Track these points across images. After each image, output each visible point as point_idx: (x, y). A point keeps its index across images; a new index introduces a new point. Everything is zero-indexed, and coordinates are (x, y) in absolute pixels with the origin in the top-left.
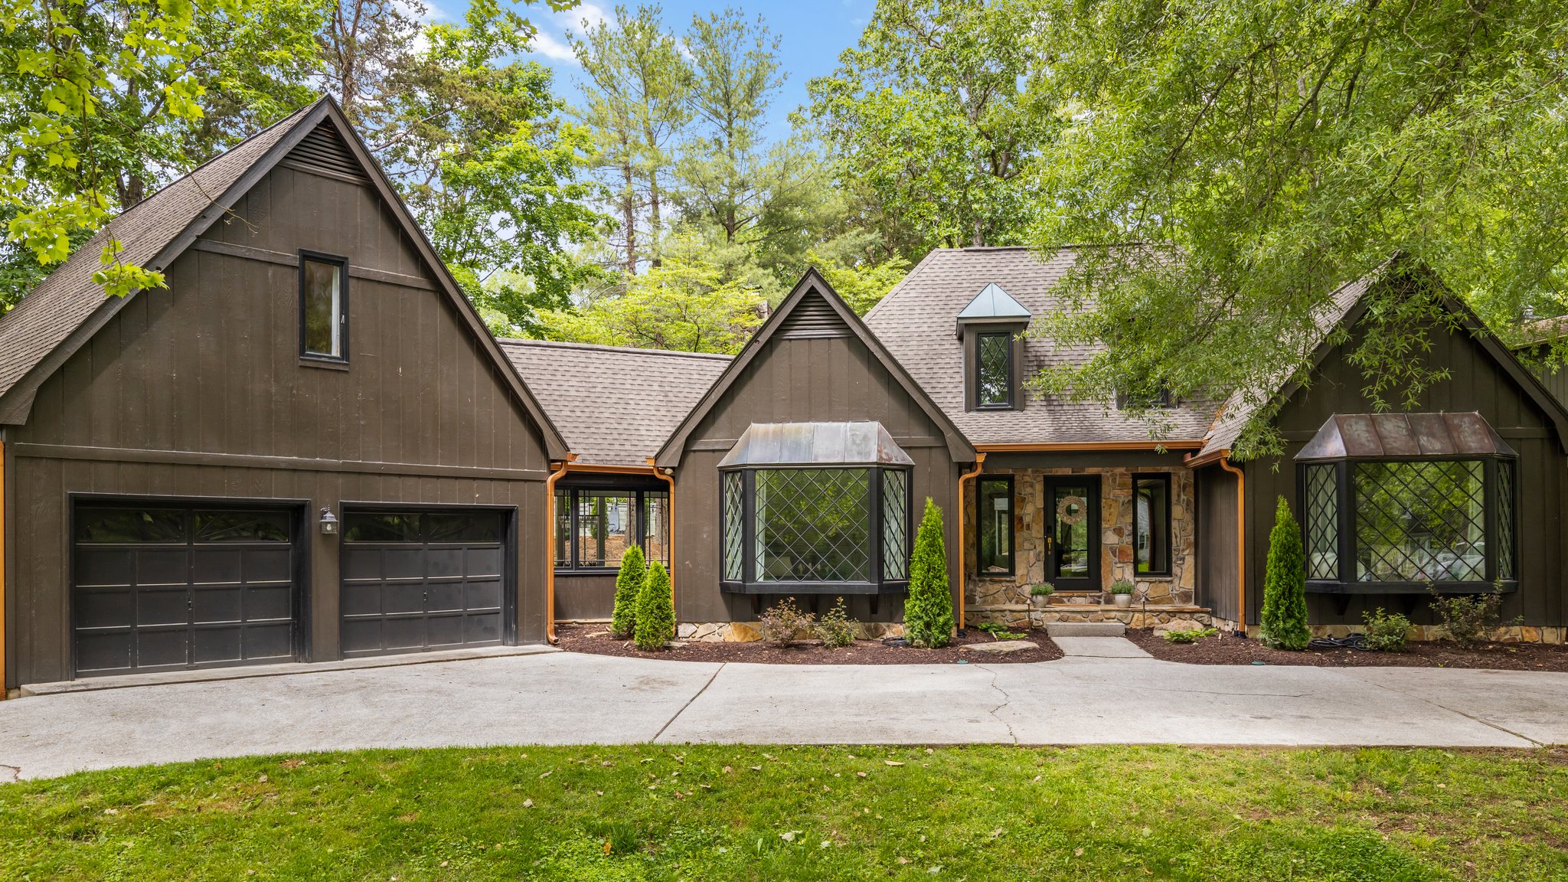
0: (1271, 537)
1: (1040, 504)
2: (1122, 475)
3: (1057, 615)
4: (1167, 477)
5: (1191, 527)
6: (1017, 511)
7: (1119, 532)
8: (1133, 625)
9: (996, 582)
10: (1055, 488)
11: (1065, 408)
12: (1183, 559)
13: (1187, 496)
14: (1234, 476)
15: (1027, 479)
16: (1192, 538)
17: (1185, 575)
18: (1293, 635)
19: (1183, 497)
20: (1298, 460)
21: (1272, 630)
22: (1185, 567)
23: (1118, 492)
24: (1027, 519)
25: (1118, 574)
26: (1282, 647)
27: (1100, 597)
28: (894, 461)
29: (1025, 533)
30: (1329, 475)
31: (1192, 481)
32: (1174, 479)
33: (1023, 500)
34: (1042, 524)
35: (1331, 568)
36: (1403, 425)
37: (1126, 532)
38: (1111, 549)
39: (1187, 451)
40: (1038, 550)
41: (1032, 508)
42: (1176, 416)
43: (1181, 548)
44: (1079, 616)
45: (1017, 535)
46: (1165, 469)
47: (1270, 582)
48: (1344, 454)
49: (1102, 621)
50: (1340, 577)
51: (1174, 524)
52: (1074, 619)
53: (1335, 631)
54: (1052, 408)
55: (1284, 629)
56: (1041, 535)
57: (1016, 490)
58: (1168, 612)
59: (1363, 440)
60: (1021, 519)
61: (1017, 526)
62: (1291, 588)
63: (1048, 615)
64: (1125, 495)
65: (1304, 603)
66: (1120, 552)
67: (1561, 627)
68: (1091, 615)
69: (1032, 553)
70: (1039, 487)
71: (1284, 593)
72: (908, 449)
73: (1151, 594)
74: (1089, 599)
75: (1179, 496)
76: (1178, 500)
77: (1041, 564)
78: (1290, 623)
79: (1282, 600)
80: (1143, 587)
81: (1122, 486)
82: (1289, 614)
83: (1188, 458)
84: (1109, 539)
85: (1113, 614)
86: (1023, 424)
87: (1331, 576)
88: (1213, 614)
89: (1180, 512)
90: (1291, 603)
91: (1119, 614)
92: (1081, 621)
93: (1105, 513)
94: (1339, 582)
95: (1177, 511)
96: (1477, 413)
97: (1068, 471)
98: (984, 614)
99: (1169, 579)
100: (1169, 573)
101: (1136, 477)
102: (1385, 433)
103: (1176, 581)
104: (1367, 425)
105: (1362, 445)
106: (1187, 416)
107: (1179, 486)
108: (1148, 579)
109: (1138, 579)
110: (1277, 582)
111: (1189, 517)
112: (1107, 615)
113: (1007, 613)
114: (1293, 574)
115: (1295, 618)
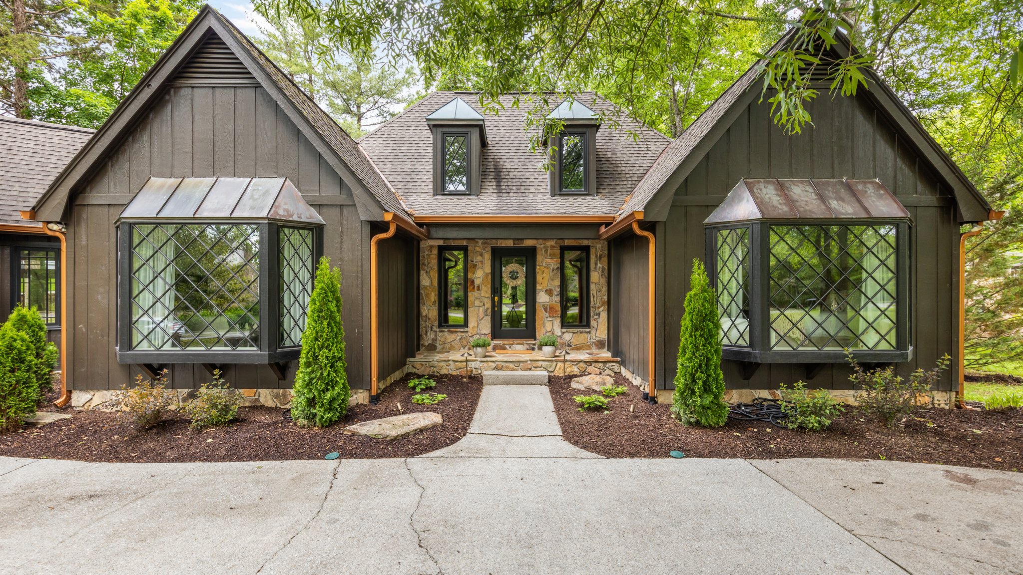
0: (686, 303)
1: (488, 269)
2: (552, 247)
3: (493, 365)
4: (587, 249)
5: (605, 289)
6: (470, 275)
7: (549, 292)
8: (556, 373)
9: (452, 332)
10: (499, 256)
11: (511, 194)
12: (599, 314)
13: (602, 265)
14: (646, 240)
15: (478, 249)
16: (606, 298)
17: (600, 328)
18: (709, 412)
19: (599, 265)
20: (708, 224)
21: (688, 406)
22: (600, 320)
23: (549, 260)
24: (477, 282)
25: (548, 327)
26: (698, 424)
27: (534, 345)
28: (295, 218)
29: (476, 293)
30: (742, 239)
31: (606, 252)
32: (592, 251)
33: (475, 266)
34: (489, 286)
35: (741, 335)
36: (811, 190)
37: (555, 293)
38: (543, 306)
39: (600, 224)
40: (486, 306)
41: (481, 274)
42: (594, 201)
43: (598, 305)
44: (511, 365)
45: (470, 294)
46: (585, 243)
47: (684, 351)
48: (759, 216)
49: (530, 369)
50: (752, 345)
51: (592, 287)
52: (507, 368)
53: (741, 396)
54: (501, 194)
55: (702, 406)
56: (489, 294)
57: (469, 259)
58: (585, 362)
59: (775, 203)
60: (473, 282)
61: (470, 288)
62: (708, 360)
63: (485, 364)
64: (554, 263)
65: (721, 377)
66: (550, 308)
67: (951, 391)
68: (522, 364)
69: (481, 309)
70: (487, 256)
71: (700, 366)
72: (319, 207)
73: (574, 342)
74: (526, 346)
75: (596, 264)
76: (595, 268)
77: (489, 318)
78: (708, 400)
79: (699, 374)
80: (568, 337)
81: (552, 256)
82: (707, 389)
83: (603, 229)
84: (542, 298)
85: (540, 364)
86: (474, 205)
87: (741, 342)
88: (622, 363)
89: (596, 276)
90: (709, 376)
91: (545, 364)
92: (513, 370)
93: (539, 278)
94: (750, 350)
95: (595, 276)
96: (877, 180)
97: (510, 243)
98: (431, 364)
99: (588, 330)
100: (588, 325)
101: (563, 249)
102: (795, 197)
103: (593, 332)
104: (776, 189)
105: (775, 207)
106: (603, 201)
107: (596, 256)
108: (571, 330)
109: (564, 330)
110: (694, 354)
111: (603, 281)
112: (535, 364)
113: (450, 362)
114: (710, 343)
115: (713, 393)
